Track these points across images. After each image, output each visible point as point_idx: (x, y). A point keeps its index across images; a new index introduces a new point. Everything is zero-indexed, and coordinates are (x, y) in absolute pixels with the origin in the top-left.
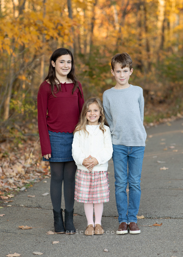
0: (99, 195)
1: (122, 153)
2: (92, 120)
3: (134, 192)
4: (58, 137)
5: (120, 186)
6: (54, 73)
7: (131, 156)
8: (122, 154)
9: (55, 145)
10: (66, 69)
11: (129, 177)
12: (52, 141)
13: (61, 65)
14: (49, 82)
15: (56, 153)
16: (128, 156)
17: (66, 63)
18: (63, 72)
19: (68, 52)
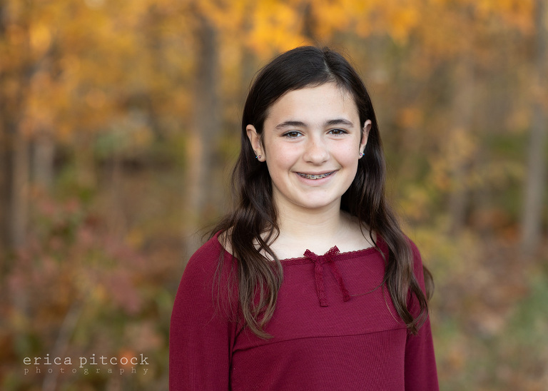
17: (317, 135)
18: (304, 190)
19: (327, 70)
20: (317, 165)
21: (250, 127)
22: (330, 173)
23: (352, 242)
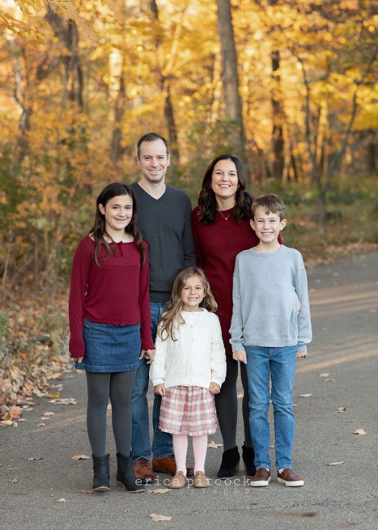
0: (199, 423)
1: (261, 355)
2: (193, 301)
3: (284, 418)
4: (101, 331)
5: (256, 409)
6: (102, 224)
7: (276, 360)
8: (260, 357)
9: (95, 344)
10: (122, 219)
11: (275, 395)
12: (91, 338)
13: (115, 212)
14: (93, 238)
15: (97, 357)
16: (271, 361)
17: (123, 209)
18: (117, 224)
19: (126, 191)
20: (122, 217)
21: (100, 204)
22: (125, 220)
23: (127, 239)
